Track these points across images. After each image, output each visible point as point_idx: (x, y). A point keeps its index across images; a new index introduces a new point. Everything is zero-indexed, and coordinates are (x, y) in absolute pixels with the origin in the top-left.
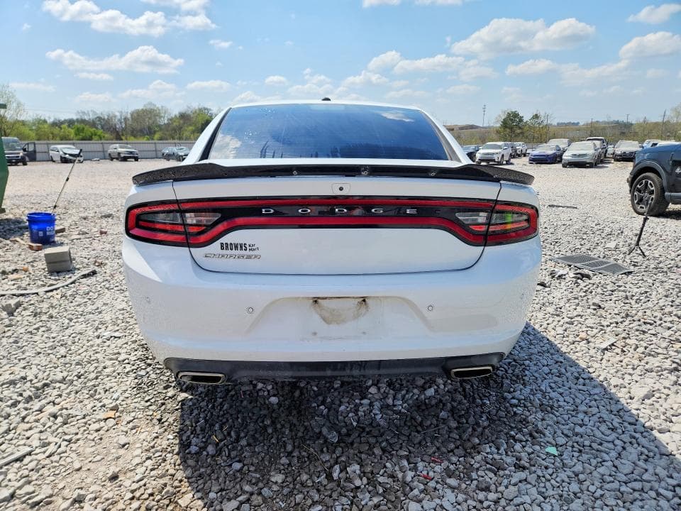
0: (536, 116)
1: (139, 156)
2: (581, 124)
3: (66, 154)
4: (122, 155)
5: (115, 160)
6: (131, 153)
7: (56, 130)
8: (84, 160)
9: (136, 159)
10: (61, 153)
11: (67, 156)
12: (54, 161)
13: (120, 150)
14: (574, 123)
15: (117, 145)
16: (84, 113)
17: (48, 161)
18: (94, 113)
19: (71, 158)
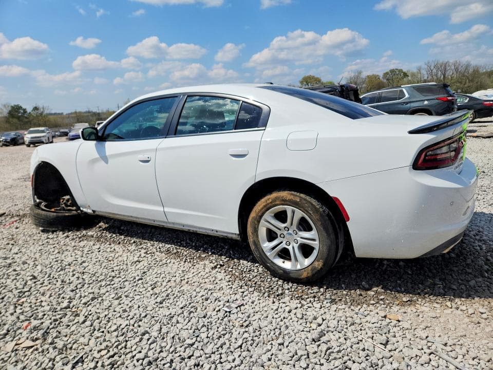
0: (36, 109)
2: (65, 114)
14: (59, 114)
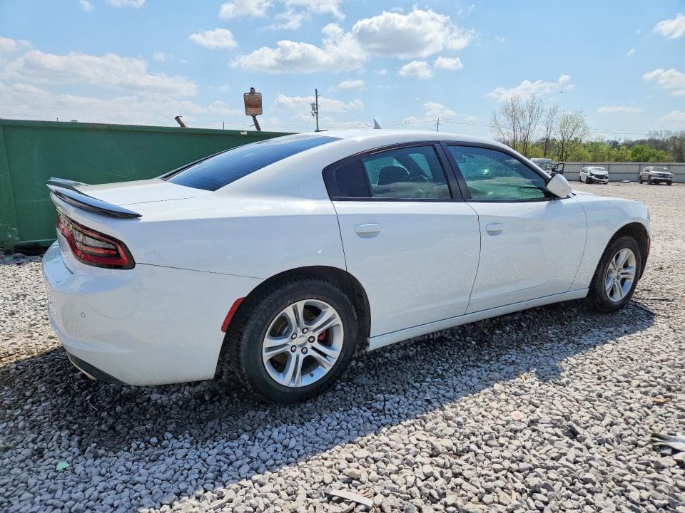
1: (674, 180)
3: (592, 175)
4: (653, 178)
5: (644, 183)
6: (664, 175)
7: (614, 152)
8: (609, 181)
9: (669, 183)
10: (589, 174)
11: (593, 177)
12: (581, 182)
13: (653, 172)
15: (652, 167)
16: (657, 133)
17: (576, 181)
18: (669, 133)
19: (596, 179)
